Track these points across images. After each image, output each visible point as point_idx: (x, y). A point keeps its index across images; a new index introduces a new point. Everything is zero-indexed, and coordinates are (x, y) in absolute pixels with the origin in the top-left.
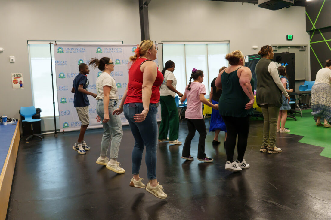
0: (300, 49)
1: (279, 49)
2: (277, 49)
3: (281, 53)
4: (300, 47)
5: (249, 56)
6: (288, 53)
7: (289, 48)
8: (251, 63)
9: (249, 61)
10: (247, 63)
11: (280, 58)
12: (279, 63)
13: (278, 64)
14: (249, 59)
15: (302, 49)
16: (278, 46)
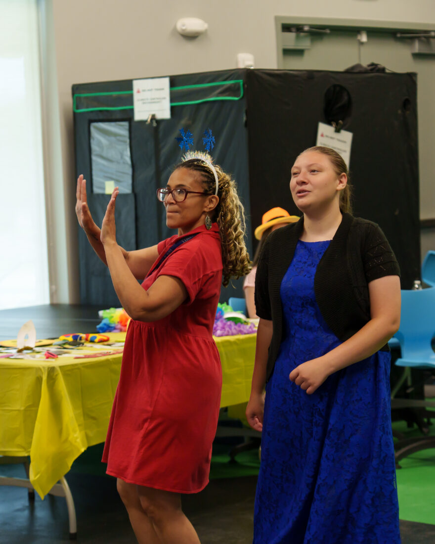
0: (417, 47)
1: (312, 41)
2: (305, 44)
3: (341, 68)
4: (412, 39)
5: (174, 81)
6: (383, 70)
7: (364, 38)
8: (184, 122)
9: (173, 109)
10: (159, 122)
11: (346, 98)
12: (338, 131)
13: (337, 136)
14: (173, 98)
15: (425, 50)
16: (312, 26)
